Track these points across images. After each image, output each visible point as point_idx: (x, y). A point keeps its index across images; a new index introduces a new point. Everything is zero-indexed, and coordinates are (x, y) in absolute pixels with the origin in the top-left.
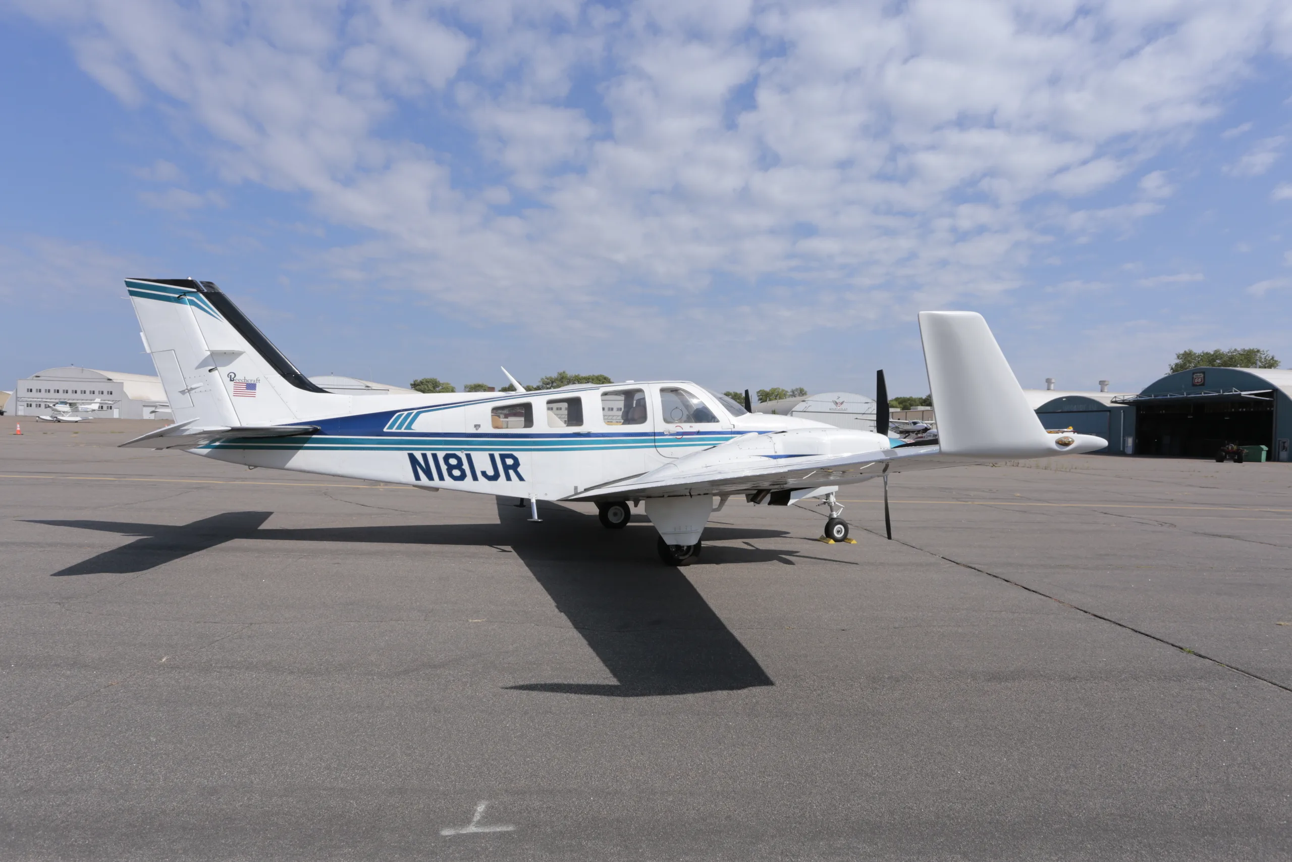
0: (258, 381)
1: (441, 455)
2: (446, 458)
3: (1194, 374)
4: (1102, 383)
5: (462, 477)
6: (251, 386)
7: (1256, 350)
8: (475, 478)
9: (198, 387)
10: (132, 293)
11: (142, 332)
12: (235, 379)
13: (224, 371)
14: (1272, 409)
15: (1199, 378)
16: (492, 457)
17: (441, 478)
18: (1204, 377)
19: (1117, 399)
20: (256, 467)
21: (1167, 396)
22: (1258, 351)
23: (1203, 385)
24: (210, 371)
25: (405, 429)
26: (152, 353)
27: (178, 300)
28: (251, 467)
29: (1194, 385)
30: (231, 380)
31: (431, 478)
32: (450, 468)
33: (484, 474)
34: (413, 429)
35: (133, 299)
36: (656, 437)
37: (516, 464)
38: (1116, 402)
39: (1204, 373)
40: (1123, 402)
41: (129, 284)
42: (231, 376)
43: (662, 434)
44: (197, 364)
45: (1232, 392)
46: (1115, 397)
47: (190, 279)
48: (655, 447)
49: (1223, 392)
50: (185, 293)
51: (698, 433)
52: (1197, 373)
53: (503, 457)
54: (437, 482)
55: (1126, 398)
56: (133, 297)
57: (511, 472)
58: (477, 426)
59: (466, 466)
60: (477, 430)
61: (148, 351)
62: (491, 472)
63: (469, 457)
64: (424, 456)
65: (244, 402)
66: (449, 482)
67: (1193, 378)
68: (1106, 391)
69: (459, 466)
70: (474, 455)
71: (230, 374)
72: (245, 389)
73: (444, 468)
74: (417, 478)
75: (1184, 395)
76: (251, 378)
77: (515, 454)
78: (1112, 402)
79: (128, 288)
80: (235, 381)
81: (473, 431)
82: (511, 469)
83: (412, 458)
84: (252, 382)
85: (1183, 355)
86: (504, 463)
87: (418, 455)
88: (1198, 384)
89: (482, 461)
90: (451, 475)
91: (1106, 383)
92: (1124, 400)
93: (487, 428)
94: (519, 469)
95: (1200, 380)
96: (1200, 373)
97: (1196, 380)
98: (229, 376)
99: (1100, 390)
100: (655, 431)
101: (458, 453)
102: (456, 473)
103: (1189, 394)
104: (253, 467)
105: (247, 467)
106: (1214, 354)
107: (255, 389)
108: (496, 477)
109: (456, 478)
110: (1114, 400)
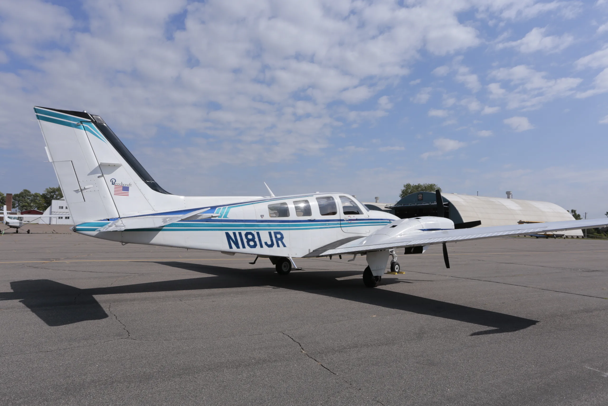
0: (130, 185)
1: (243, 233)
2: (246, 235)
3: (418, 194)
4: (376, 198)
5: (255, 246)
6: (126, 189)
7: (433, 184)
8: (261, 246)
9: (88, 188)
10: (38, 117)
11: (46, 146)
12: (115, 183)
13: (108, 177)
14: (448, 211)
15: (420, 197)
16: (270, 233)
17: (244, 247)
18: (422, 196)
19: (388, 206)
20: (126, 243)
21: (409, 205)
22: (435, 185)
23: (422, 200)
24: (98, 177)
25: (223, 218)
26: (53, 162)
27: (77, 126)
28: (123, 244)
29: (419, 200)
30: (113, 184)
31: (238, 247)
32: (249, 241)
33: (266, 243)
34: (228, 218)
35: (39, 121)
36: (341, 222)
37: (282, 238)
38: (387, 208)
39: (422, 194)
40: (390, 208)
41: (36, 110)
42: (113, 181)
43: (343, 220)
44: (89, 172)
45: (434, 203)
46: (387, 205)
47: (85, 112)
48: (341, 227)
49: (431, 203)
50: (82, 122)
51: (357, 220)
52: (419, 194)
53: (276, 233)
54: (241, 250)
55: (391, 205)
56: (41, 121)
57: (280, 242)
58: (262, 216)
59: (257, 239)
60: (262, 218)
61: (50, 160)
62: (269, 243)
63: (258, 233)
64: (234, 234)
65: (120, 199)
66: (248, 250)
67: (418, 196)
68: (378, 202)
69: (253, 240)
70: (261, 232)
71: (112, 180)
72: (122, 190)
73: (245, 240)
74: (231, 247)
75: (415, 204)
76: (126, 183)
77: (281, 231)
78: (385, 208)
79: (36, 114)
80: (115, 185)
81: (260, 219)
82: (279, 240)
83: (228, 235)
84: (126, 186)
85: (406, 185)
86: (276, 237)
87: (231, 233)
88: (420, 199)
89: (265, 237)
90: (249, 245)
91: (378, 198)
92: (390, 207)
93: (267, 217)
94: (284, 240)
95: (421, 198)
96: (421, 194)
97: (419, 198)
98: (112, 181)
99: (375, 202)
100: (341, 219)
101: (253, 232)
102: (252, 243)
103: (418, 204)
104: (124, 244)
105: (121, 243)
106: (418, 185)
107: (128, 191)
108: (272, 246)
109: (251, 247)
110: (386, 206)
